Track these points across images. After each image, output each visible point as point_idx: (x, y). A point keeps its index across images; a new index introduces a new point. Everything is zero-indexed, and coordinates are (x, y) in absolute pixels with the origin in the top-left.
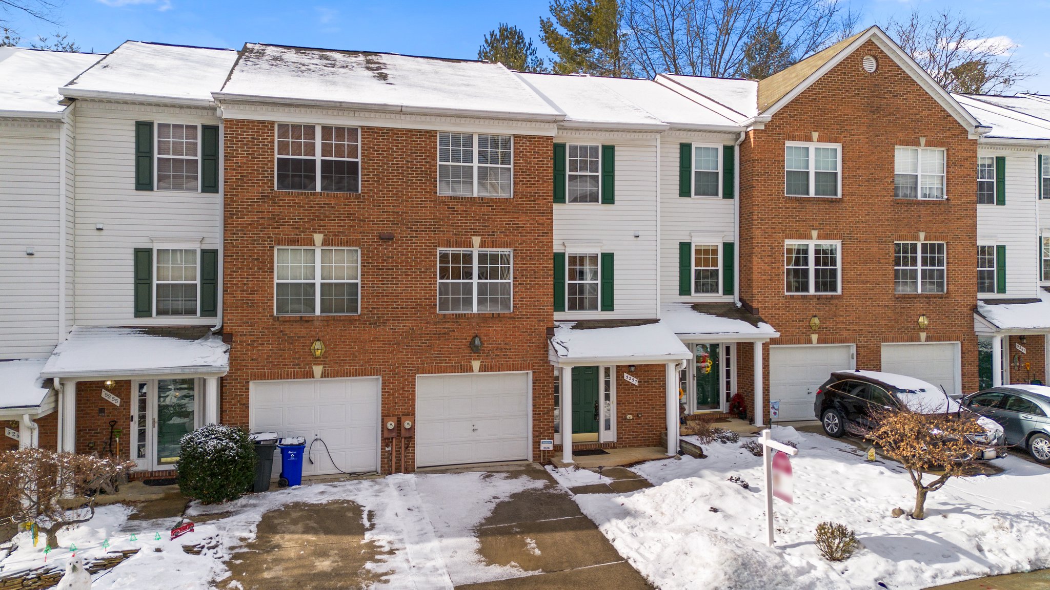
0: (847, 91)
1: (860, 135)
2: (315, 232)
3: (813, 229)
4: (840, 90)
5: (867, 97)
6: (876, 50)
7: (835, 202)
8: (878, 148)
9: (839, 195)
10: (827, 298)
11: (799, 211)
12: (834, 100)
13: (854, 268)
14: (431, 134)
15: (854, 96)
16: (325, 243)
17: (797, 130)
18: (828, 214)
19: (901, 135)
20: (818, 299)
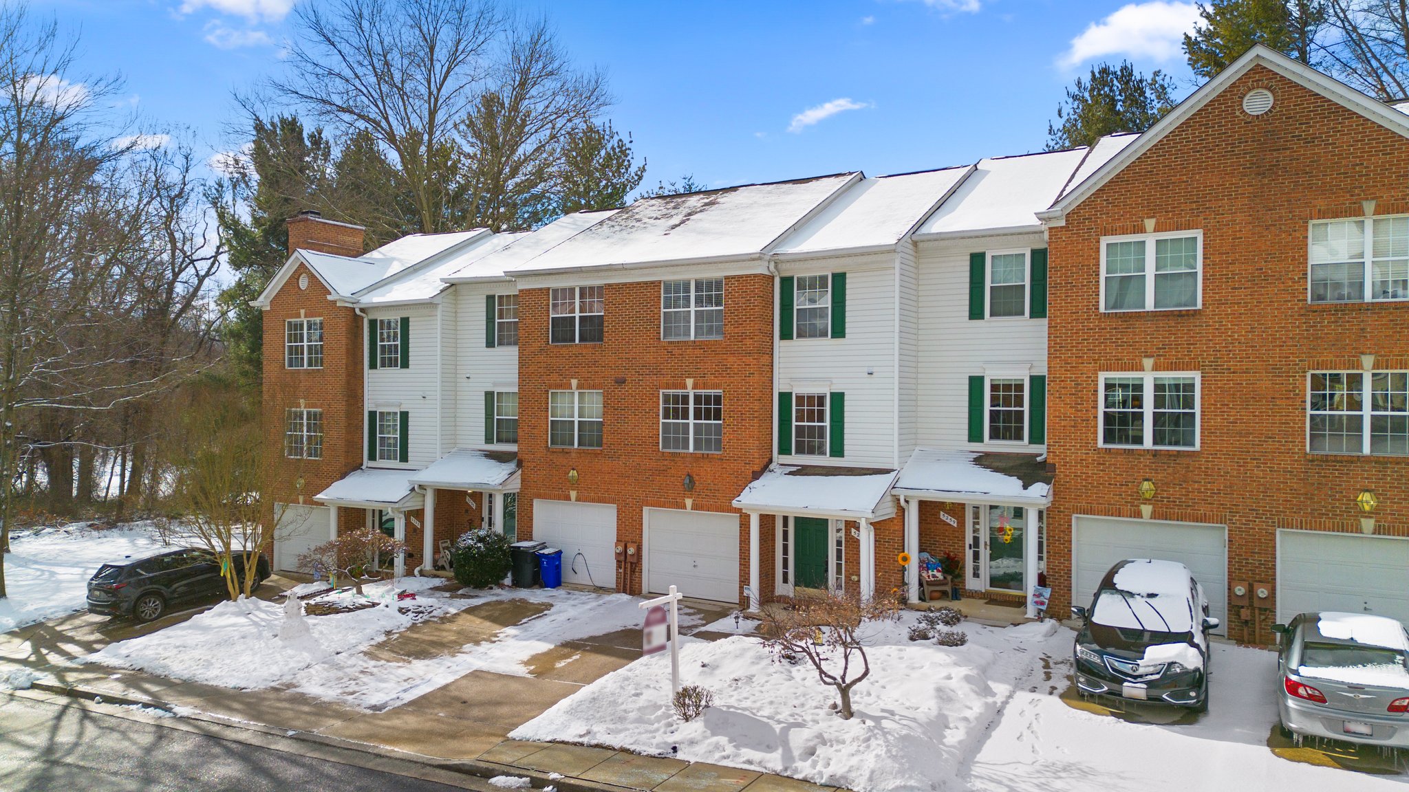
0: (1211, 150)
1: (1235, 213)
2: (572, 378)
3: (1146, 356)
4: (1198, 152)
5: (1251, 153)
6: (1271, 79)
7: (1188, 315)
8: (1273, 228)
9: (1199, 306)
10: (1170, 456)
11: (1122, 332)
12: (1185, 168)
13: (1224, 412)
14: (656, 284)
15: (1223, 156)
16: (579, 387)
17: (1120, 219)
18: (1174, 334)
19: (1321, 204)
20: (1154, 456)
